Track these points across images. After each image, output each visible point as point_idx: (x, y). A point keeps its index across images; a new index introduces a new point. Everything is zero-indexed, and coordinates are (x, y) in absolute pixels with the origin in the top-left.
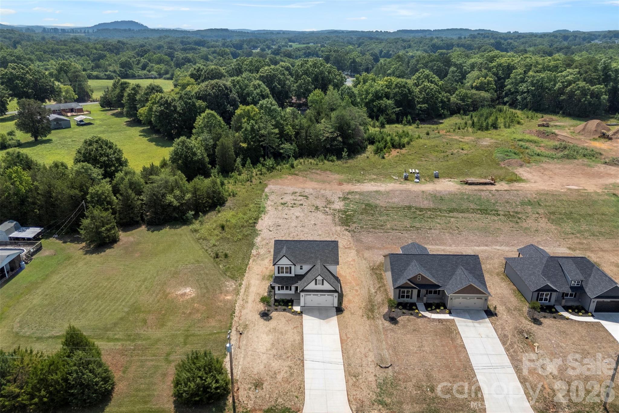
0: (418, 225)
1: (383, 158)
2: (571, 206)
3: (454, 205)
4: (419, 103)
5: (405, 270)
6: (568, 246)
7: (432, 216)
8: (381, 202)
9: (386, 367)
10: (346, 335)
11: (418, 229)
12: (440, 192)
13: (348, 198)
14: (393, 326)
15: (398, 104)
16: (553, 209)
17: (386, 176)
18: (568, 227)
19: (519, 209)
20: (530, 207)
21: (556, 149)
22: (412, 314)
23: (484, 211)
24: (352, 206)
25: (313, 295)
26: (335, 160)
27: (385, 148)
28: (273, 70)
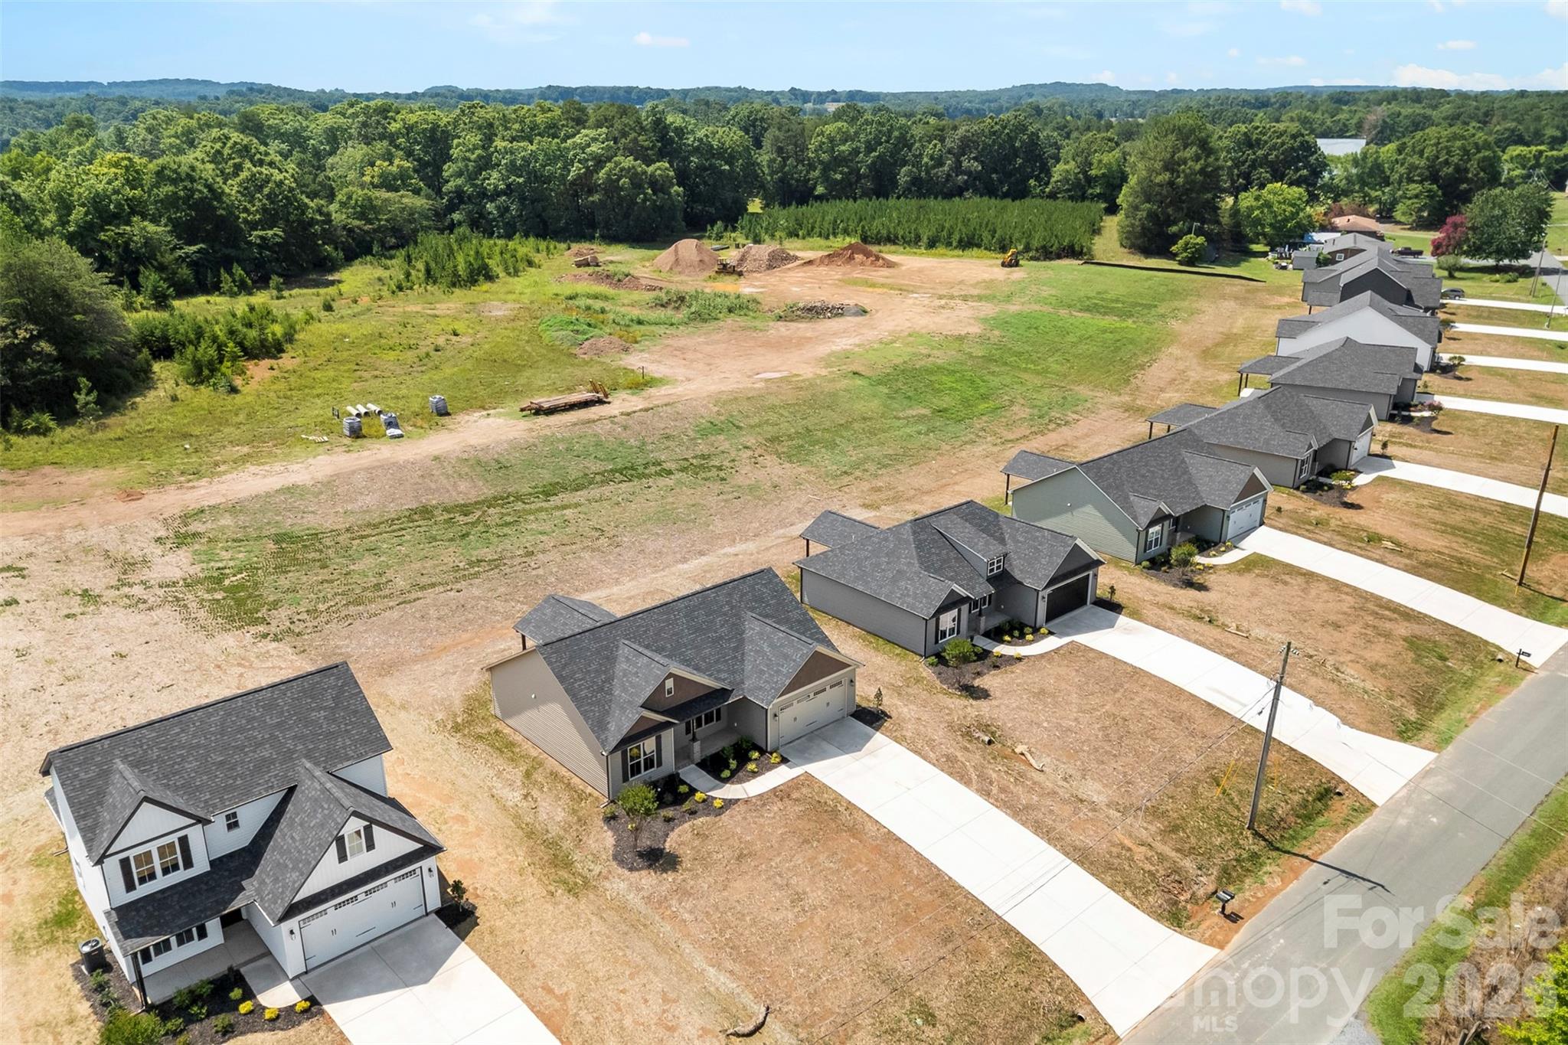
0: (487, 553)
1: (233, 390)
2: (799, 416)
3: (547, 476)
4: (254, 226)
5: (609, 680)
6: (859, 502)
7: (508, 519)
8: (324, 518)
9: (758, 1028)
10: (550, 991)
11: (496, 564)
12: (486, 449)
13: (197, 535)
14: (670, 876)
15: (186, 232)
16: (770, 431)
17: (283, 440)
18: (825, 460)
19: (702, 448)
20: (721, 437)
21: (662, 306)
22: (693, 813)
23: (629, 472)
24: (226, 555)
25: (337, 907)
26: (52, 424)
27: (221, 362)
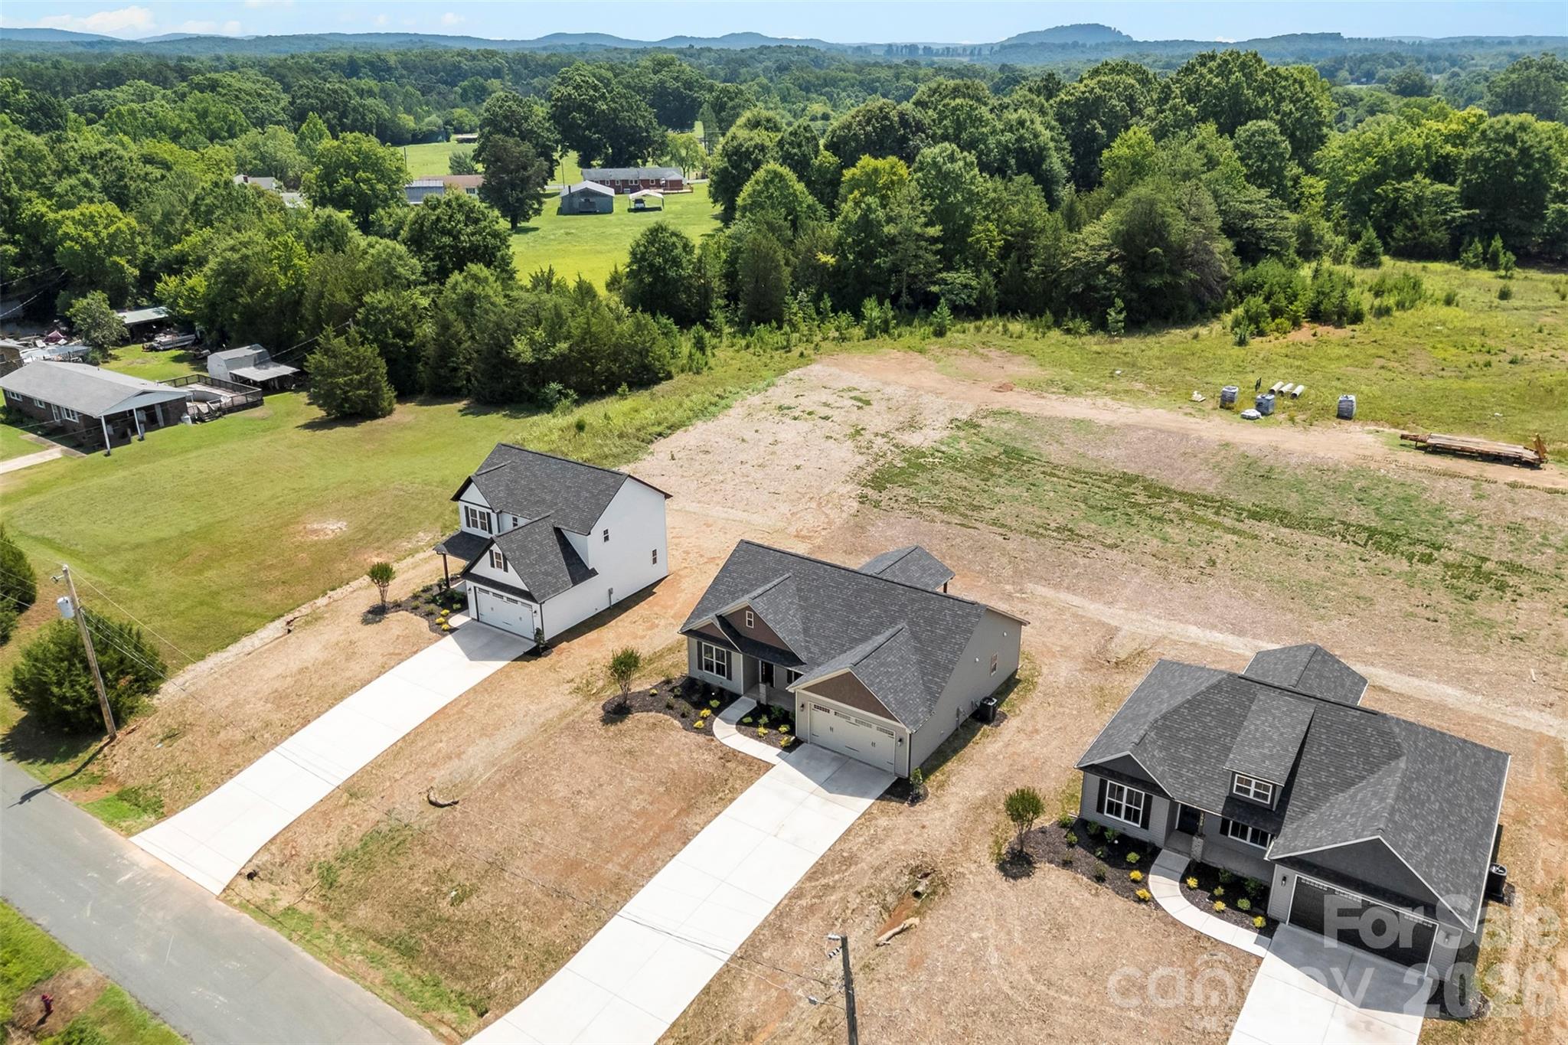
0: (1086, 527)
1: (1242, 342)
7: (1170, 516)
8: (1059, 451)
9: (435, 804)
10: (466, 705)
11: (1072, 537)
13: (976, 426)
14: (598, 725)
17: (1176, 391)
19: (1538, 559)
22: (683, 716)
23: (1383, 539)
24: (963, 443)
25: (494, 594)
26: (1083, 330)
28: (1104, 86)
